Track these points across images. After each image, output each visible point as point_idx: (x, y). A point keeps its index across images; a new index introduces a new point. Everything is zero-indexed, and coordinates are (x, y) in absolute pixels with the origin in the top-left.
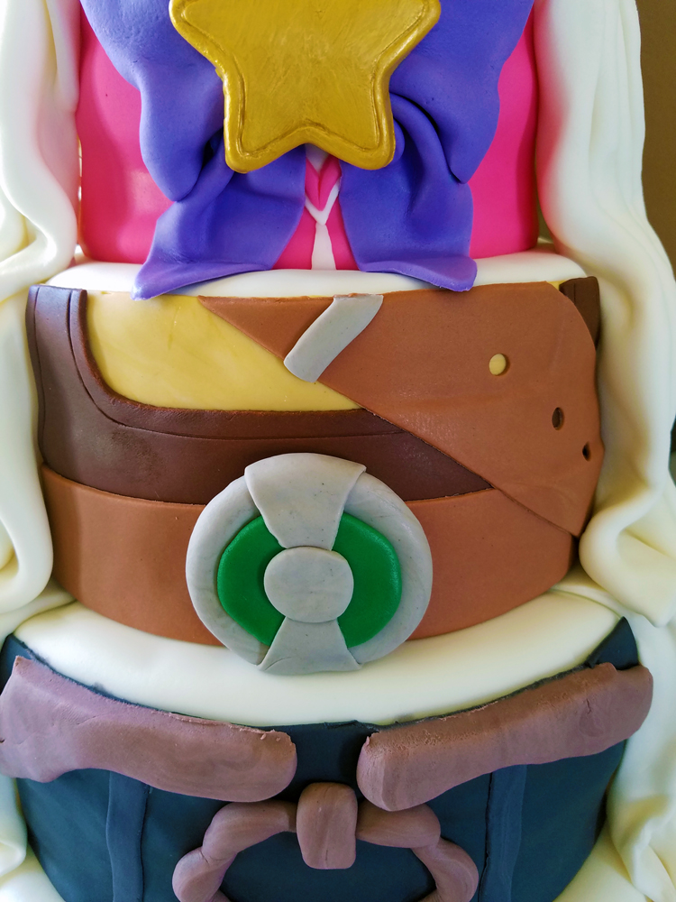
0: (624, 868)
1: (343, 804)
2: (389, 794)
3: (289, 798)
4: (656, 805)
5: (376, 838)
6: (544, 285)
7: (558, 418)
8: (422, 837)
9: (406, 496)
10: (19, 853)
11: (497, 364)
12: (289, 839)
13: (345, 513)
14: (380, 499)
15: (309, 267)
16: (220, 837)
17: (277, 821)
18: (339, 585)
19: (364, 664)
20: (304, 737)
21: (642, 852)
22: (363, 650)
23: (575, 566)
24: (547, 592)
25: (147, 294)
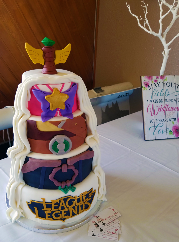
0: (94, 173)
1: (66, 165)
2: (70, 164)
3: (61, 166)
4: (96, 166)
5: (69, 168)
6: (79, 116)
7: (82, 127)
8: (73, 168)
9: (69, 137)
10: (25, 183)
11: (76, 124)
12: (61, 170)
13: (64, 140)
14: (67, 138)
15: (57, 116)
16: (54, 171)
17: (60, 168)
18: (64, 146)
19: (66, 153)
20: (62, 160)
21: (95, 171)
22: (66, 152)
23: (85, 142)
24: (83, 144)
25: (44, 122)
